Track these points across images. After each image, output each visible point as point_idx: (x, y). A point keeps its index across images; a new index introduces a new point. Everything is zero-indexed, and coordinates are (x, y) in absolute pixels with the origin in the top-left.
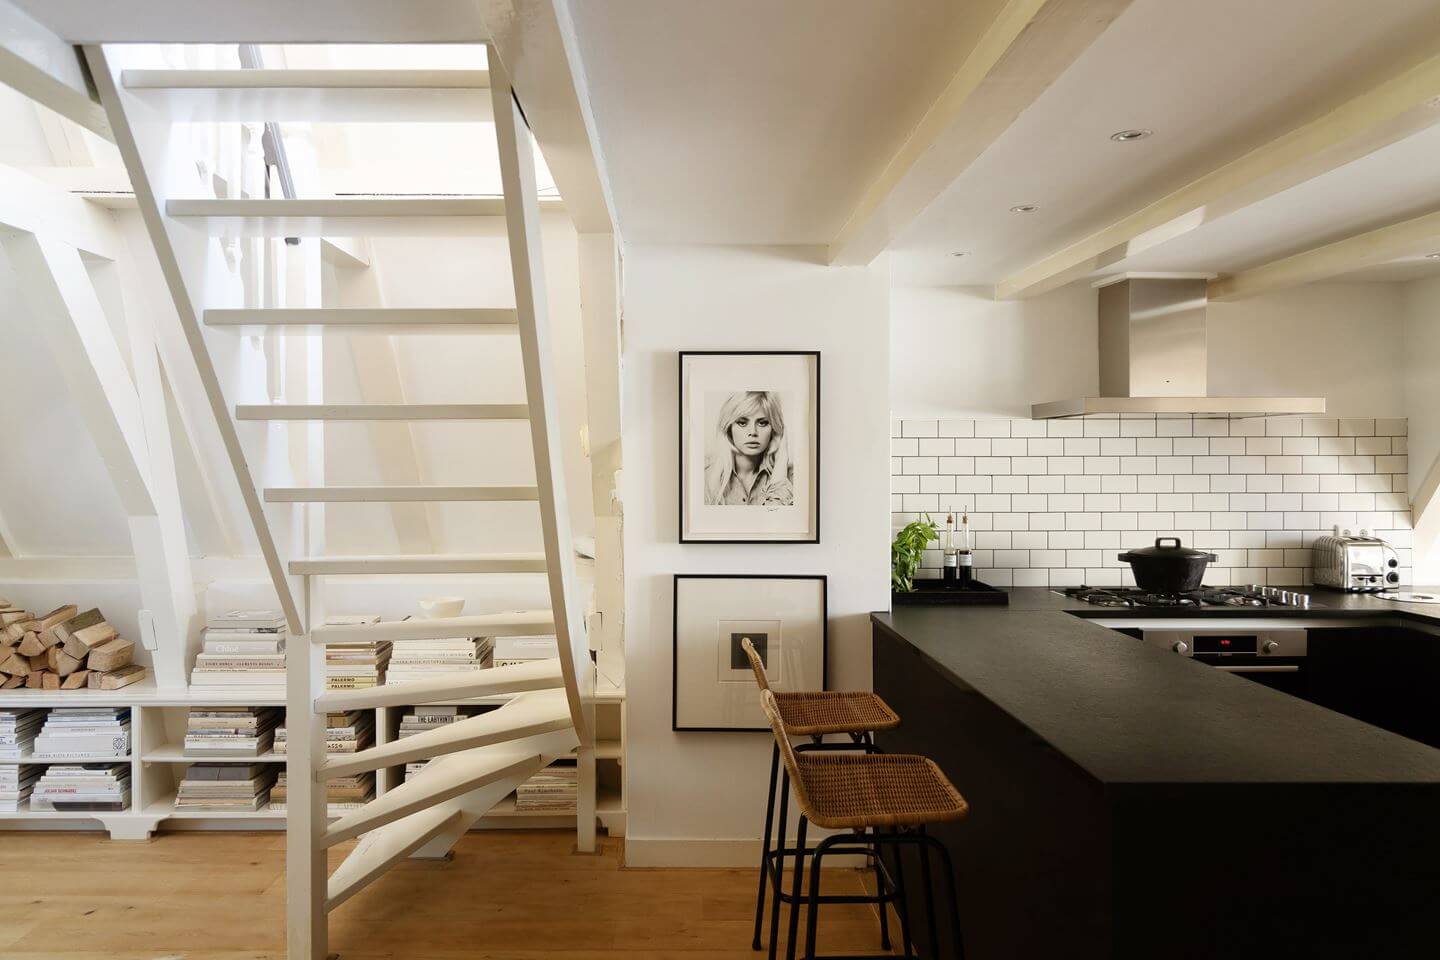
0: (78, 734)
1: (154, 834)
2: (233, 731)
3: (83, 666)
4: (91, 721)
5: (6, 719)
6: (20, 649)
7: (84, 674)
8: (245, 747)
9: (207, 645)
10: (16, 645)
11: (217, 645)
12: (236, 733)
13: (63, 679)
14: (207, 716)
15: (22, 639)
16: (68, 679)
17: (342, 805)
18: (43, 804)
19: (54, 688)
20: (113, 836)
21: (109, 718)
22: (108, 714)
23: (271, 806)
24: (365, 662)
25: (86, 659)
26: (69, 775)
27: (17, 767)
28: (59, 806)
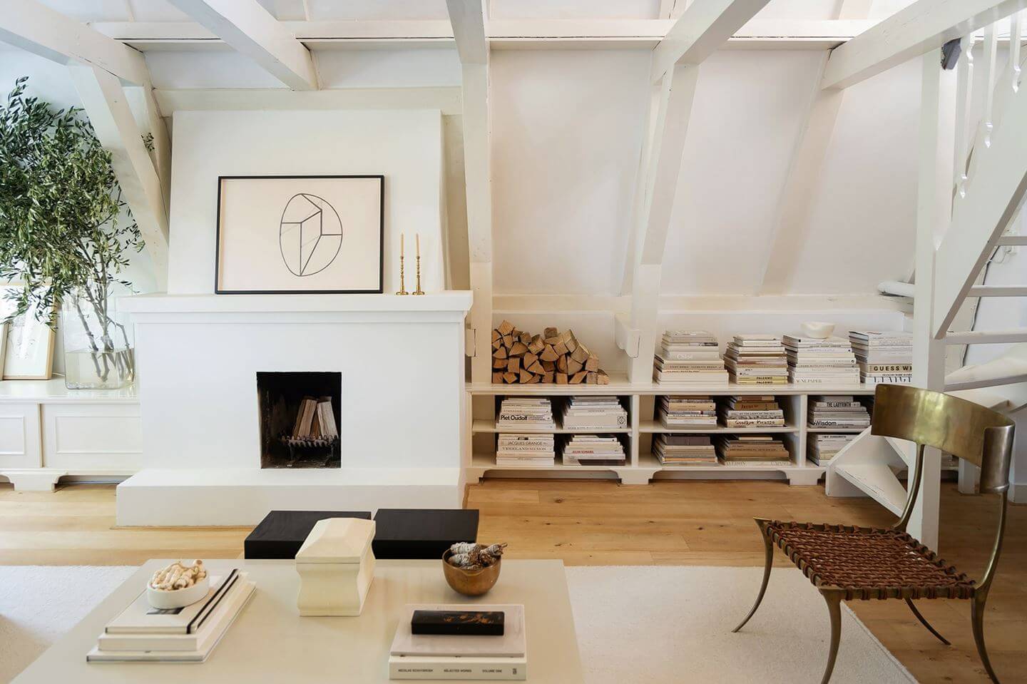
0: (592, 414)
1: (651, 481)
2: (700, 412)
3: (583, 369)
4: (602, 405)
5: (544, 403)
6: (542, 357)
7: (584, 374)
8: (707, 422)
9: (671, 354)
10: (539, 354)
11: (676, 354)
12: (702, 413)
13: (570, 378)
14: (681, 402)
15: (543, 350)
16: (574, 377)
17: (774, 463)
18: (572, 460)
19: (565, 383)
20: (624, 482)
21: (613, 403)
22: (612, 400)
23: (726, 463)
24: (779, 366)
25: (584, 364)
26: (588, 441)
27: (553, 436)
28: (583, 462)
